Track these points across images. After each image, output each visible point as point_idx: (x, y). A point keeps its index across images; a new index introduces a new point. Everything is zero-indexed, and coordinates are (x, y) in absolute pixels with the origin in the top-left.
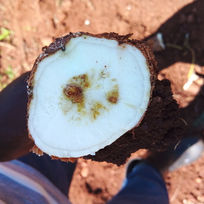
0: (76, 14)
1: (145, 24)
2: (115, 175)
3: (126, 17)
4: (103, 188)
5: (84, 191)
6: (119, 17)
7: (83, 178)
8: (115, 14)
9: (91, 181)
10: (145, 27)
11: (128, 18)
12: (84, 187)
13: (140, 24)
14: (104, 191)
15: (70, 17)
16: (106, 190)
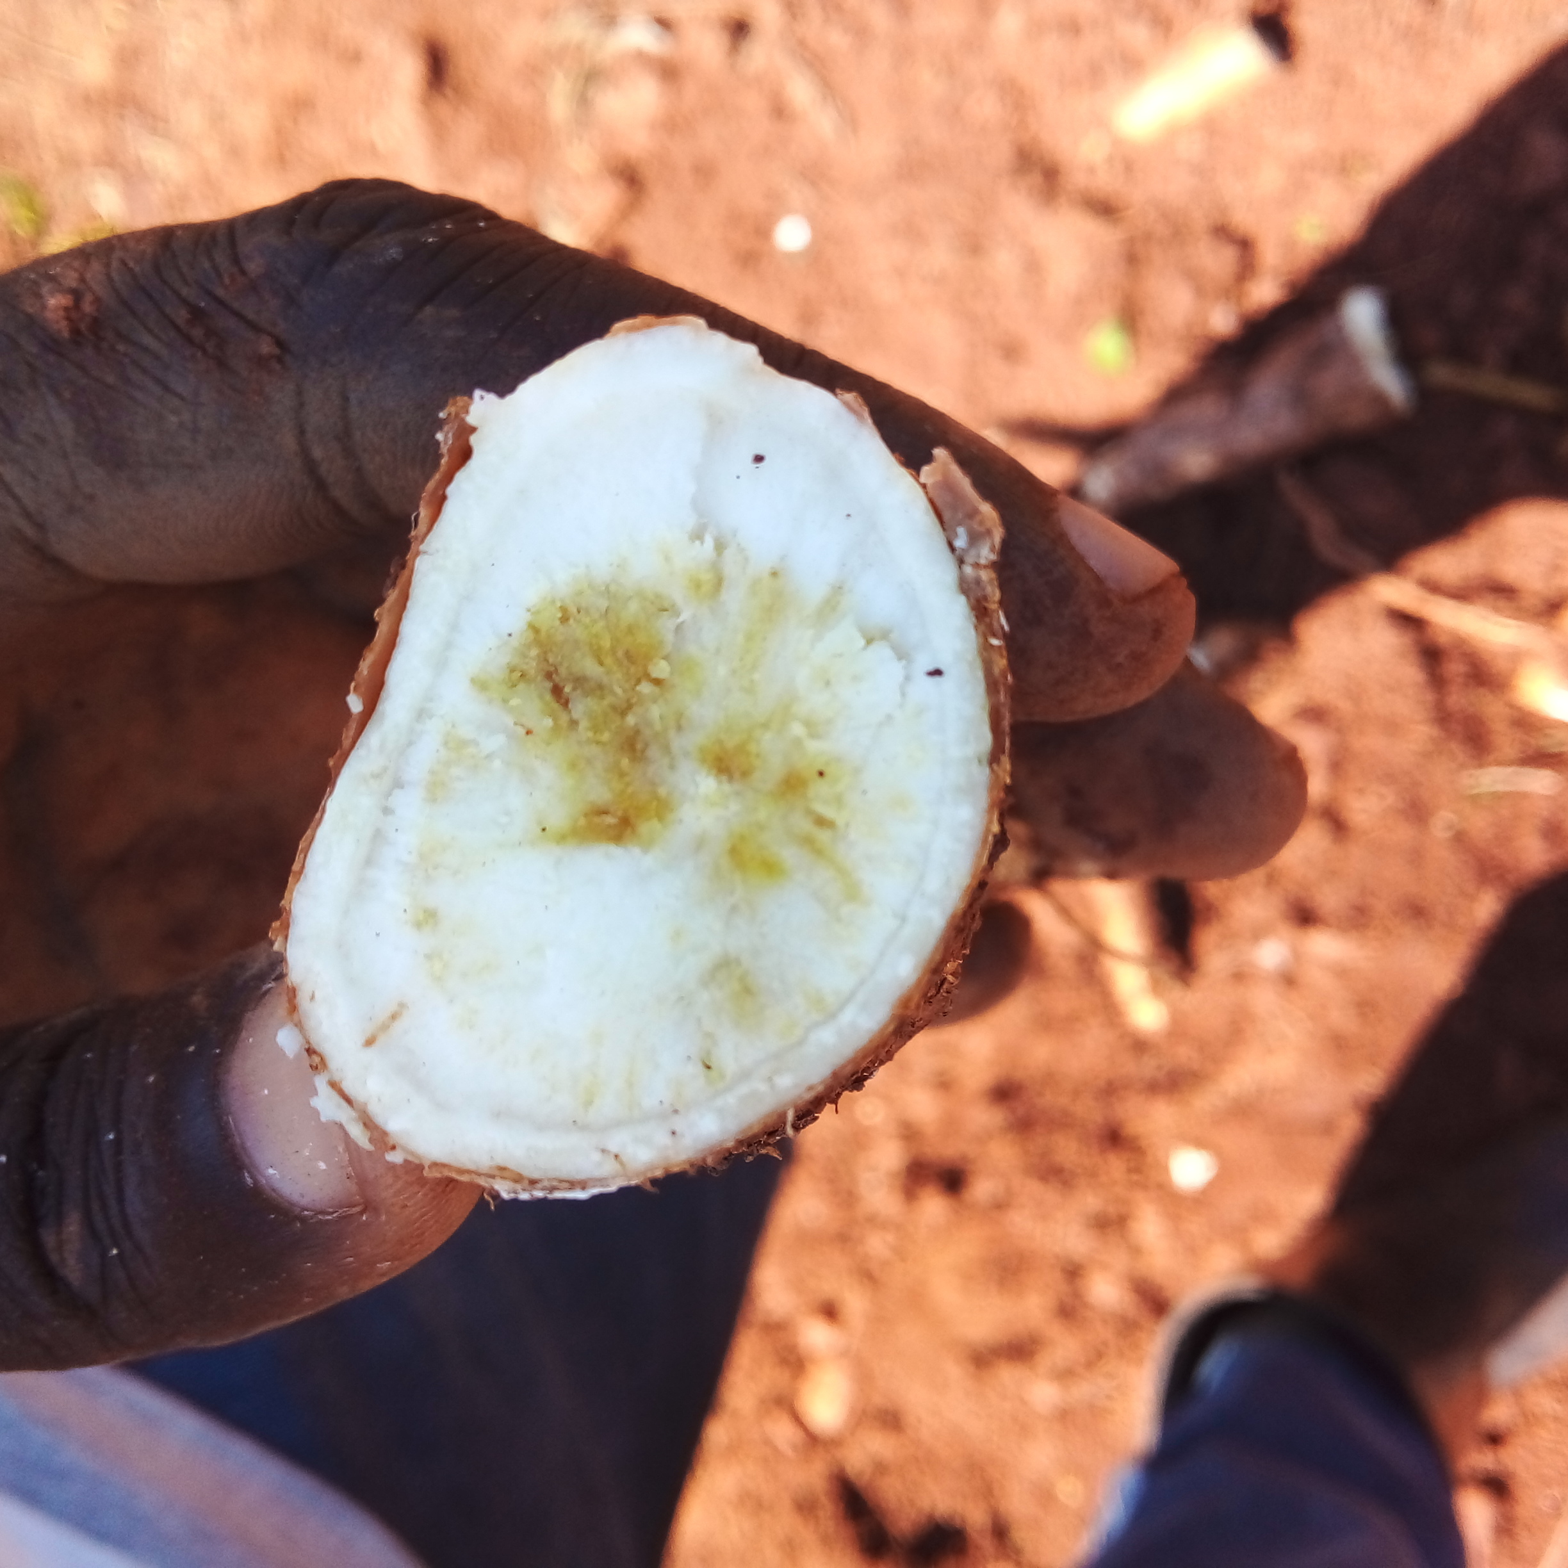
0: (705, 172)
1: (1243, 219)
2: (1064, 1416)
3: (1091, 170)
4: (975, 1517)
5: (826, 1541)
6: (1036, 178)
7: (813, 1440)
8: (1001, 153)
9: (881, 1468)
10: (1245, 246)
11: (1105, 182)
12: (828, 1509)
13: (1200, 220)
14: (987, 1544)
15: (660, 199)
16: (1000, 1531)
